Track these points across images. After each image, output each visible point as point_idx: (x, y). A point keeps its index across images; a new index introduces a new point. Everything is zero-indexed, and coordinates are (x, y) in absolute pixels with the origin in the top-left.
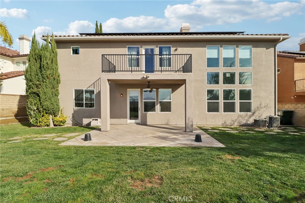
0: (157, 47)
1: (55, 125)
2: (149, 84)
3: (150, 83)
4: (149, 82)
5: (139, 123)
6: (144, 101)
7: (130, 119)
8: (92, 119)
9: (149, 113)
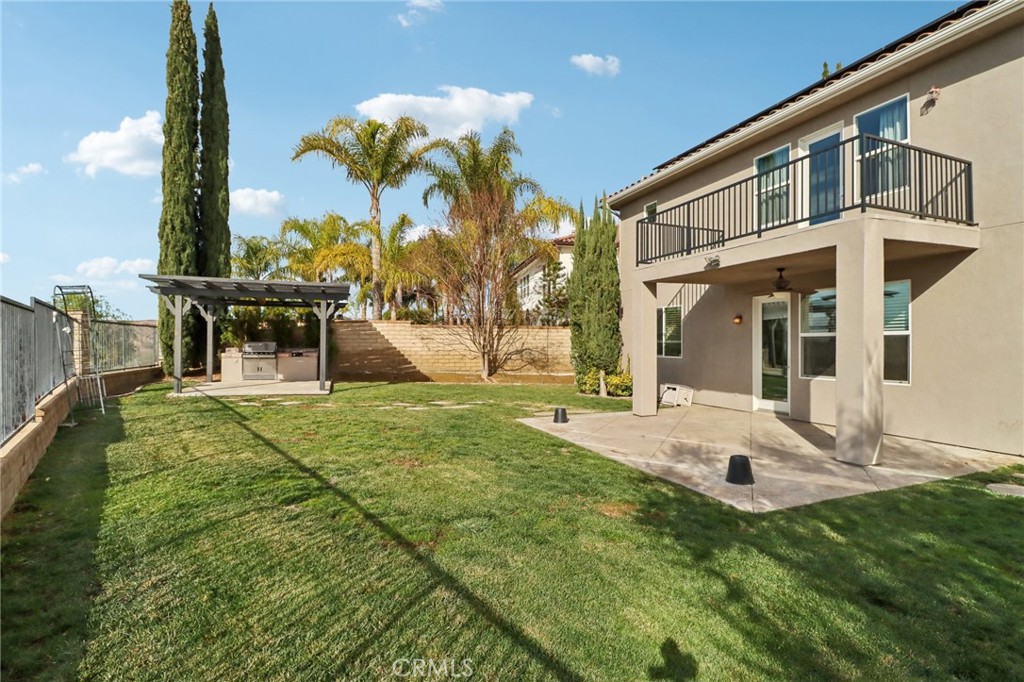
0: (848, 123)
1: (609, 393)
2: (781, 277)
3: (784, 273)
4: (781, 270)
5: (787, 414)
6: (801, 335)
7: (763, 398)
8: (667, 385)
9: (819, 383)
